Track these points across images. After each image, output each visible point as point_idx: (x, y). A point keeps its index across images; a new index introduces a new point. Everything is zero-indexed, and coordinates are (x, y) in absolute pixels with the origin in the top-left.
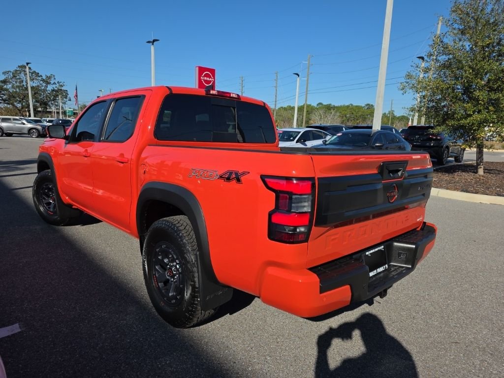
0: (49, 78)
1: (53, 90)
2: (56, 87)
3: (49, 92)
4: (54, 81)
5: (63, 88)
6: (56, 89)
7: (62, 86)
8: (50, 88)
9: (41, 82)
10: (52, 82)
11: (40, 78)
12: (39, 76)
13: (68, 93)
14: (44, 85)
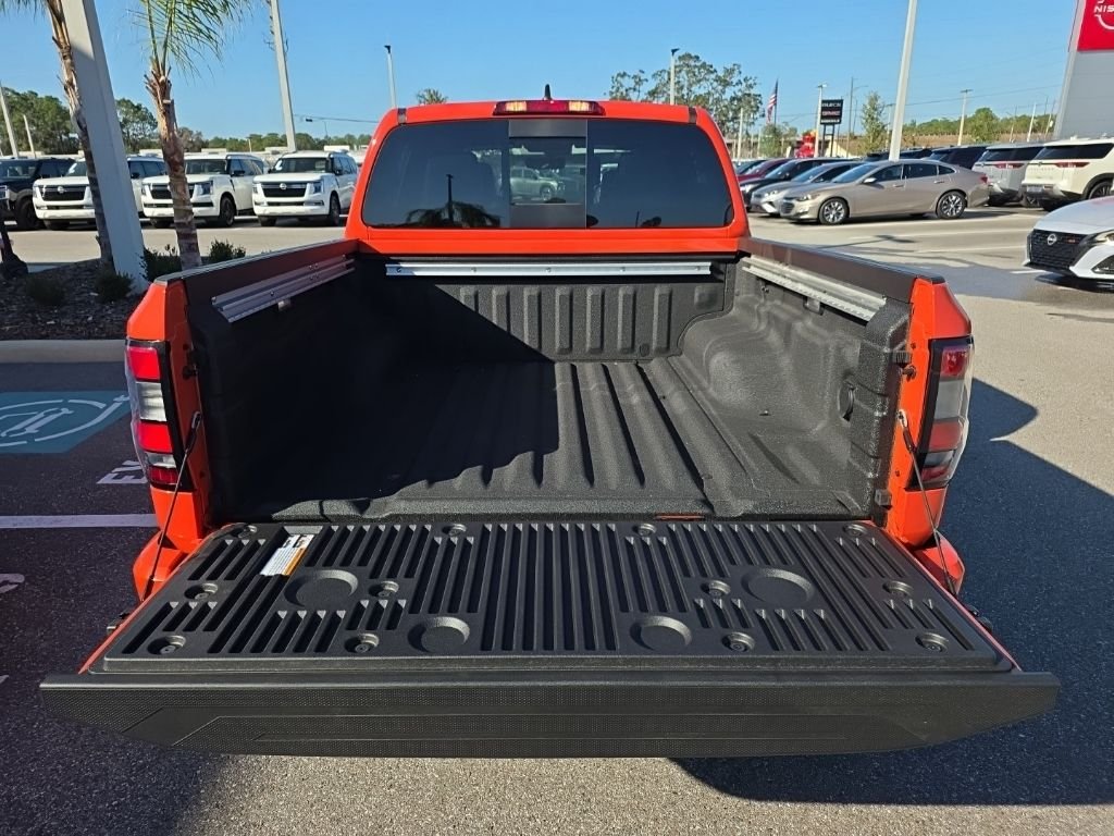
0: (730, 72)
1: (733, 99)
2: (740, 90)
3: (726, 103)
4: (738, 78)
5: (753, 92)
6: (740, 94)
7: (751, 86)
8: (729, 93)
9: (715, 84)
10: (735, 80)
11: (713, 76)
12: (712, 72)
13: (763, 101)
14: (720, 88)
